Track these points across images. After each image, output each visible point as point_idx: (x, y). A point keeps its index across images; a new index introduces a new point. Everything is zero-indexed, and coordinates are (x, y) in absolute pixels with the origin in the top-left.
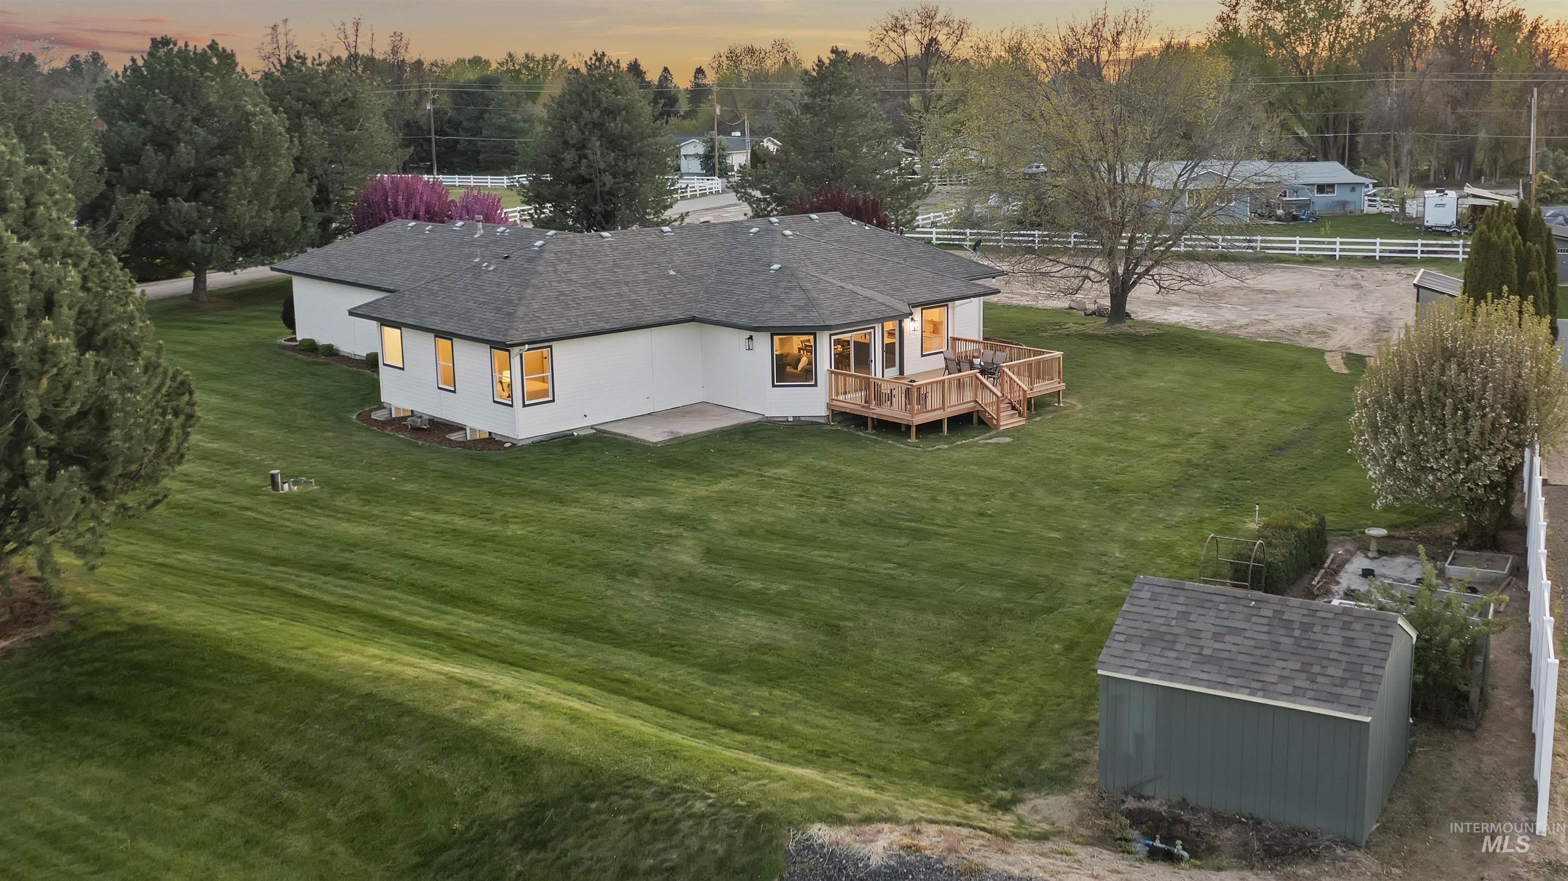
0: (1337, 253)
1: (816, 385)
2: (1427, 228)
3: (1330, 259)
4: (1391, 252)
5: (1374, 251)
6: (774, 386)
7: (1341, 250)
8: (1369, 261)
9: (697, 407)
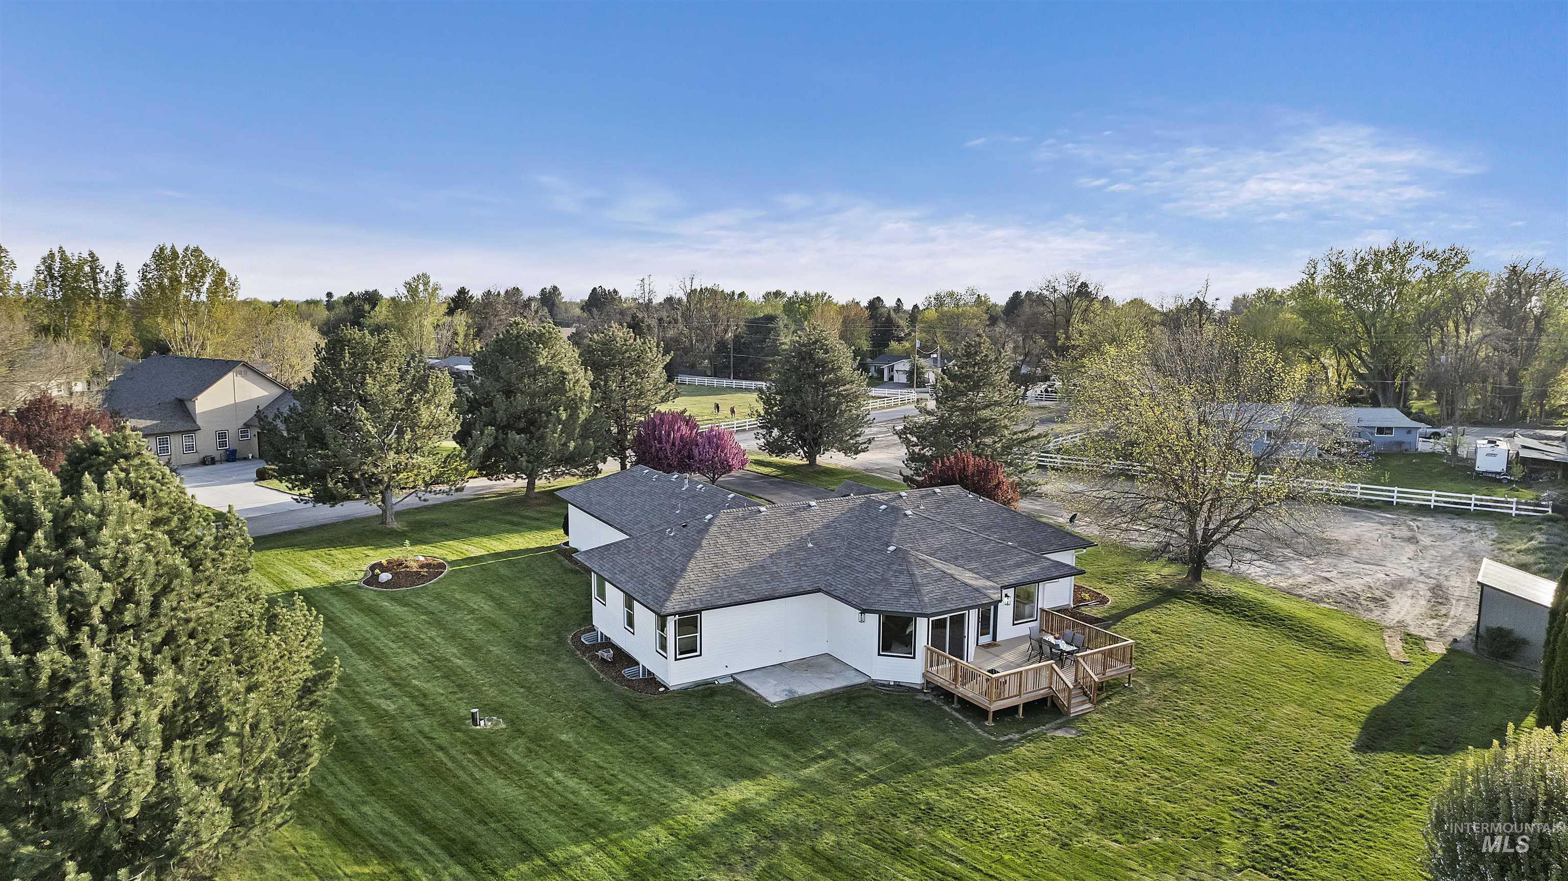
0: (1395, 500)
1: (914, 658)
2: (1478, 473)
3: (1387, 506)
4: (1445, 502)
5: (1430, 501)
6: (879, 655)
7: (1398, 497)
8: (1424, 510)
9: (821, 660)
